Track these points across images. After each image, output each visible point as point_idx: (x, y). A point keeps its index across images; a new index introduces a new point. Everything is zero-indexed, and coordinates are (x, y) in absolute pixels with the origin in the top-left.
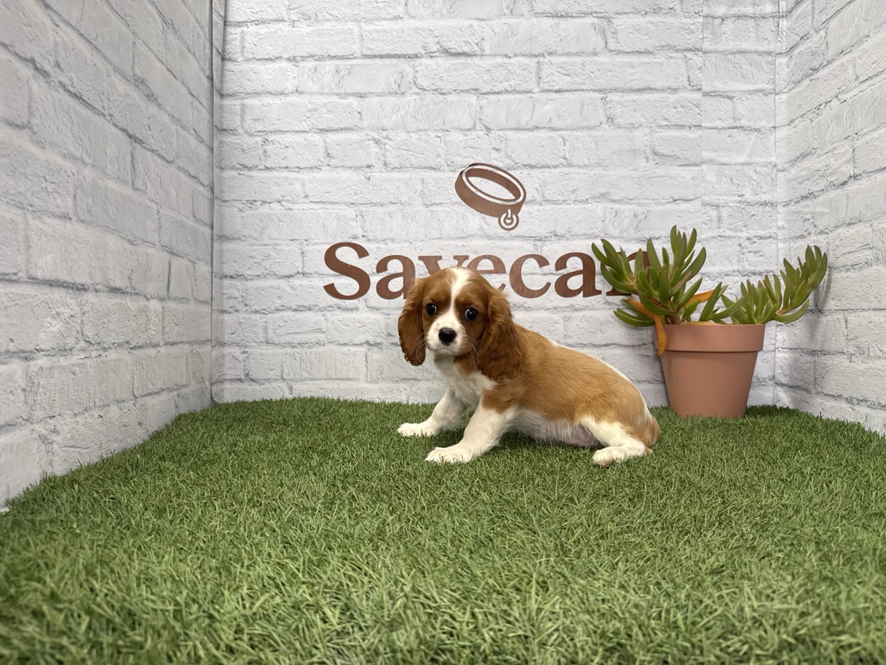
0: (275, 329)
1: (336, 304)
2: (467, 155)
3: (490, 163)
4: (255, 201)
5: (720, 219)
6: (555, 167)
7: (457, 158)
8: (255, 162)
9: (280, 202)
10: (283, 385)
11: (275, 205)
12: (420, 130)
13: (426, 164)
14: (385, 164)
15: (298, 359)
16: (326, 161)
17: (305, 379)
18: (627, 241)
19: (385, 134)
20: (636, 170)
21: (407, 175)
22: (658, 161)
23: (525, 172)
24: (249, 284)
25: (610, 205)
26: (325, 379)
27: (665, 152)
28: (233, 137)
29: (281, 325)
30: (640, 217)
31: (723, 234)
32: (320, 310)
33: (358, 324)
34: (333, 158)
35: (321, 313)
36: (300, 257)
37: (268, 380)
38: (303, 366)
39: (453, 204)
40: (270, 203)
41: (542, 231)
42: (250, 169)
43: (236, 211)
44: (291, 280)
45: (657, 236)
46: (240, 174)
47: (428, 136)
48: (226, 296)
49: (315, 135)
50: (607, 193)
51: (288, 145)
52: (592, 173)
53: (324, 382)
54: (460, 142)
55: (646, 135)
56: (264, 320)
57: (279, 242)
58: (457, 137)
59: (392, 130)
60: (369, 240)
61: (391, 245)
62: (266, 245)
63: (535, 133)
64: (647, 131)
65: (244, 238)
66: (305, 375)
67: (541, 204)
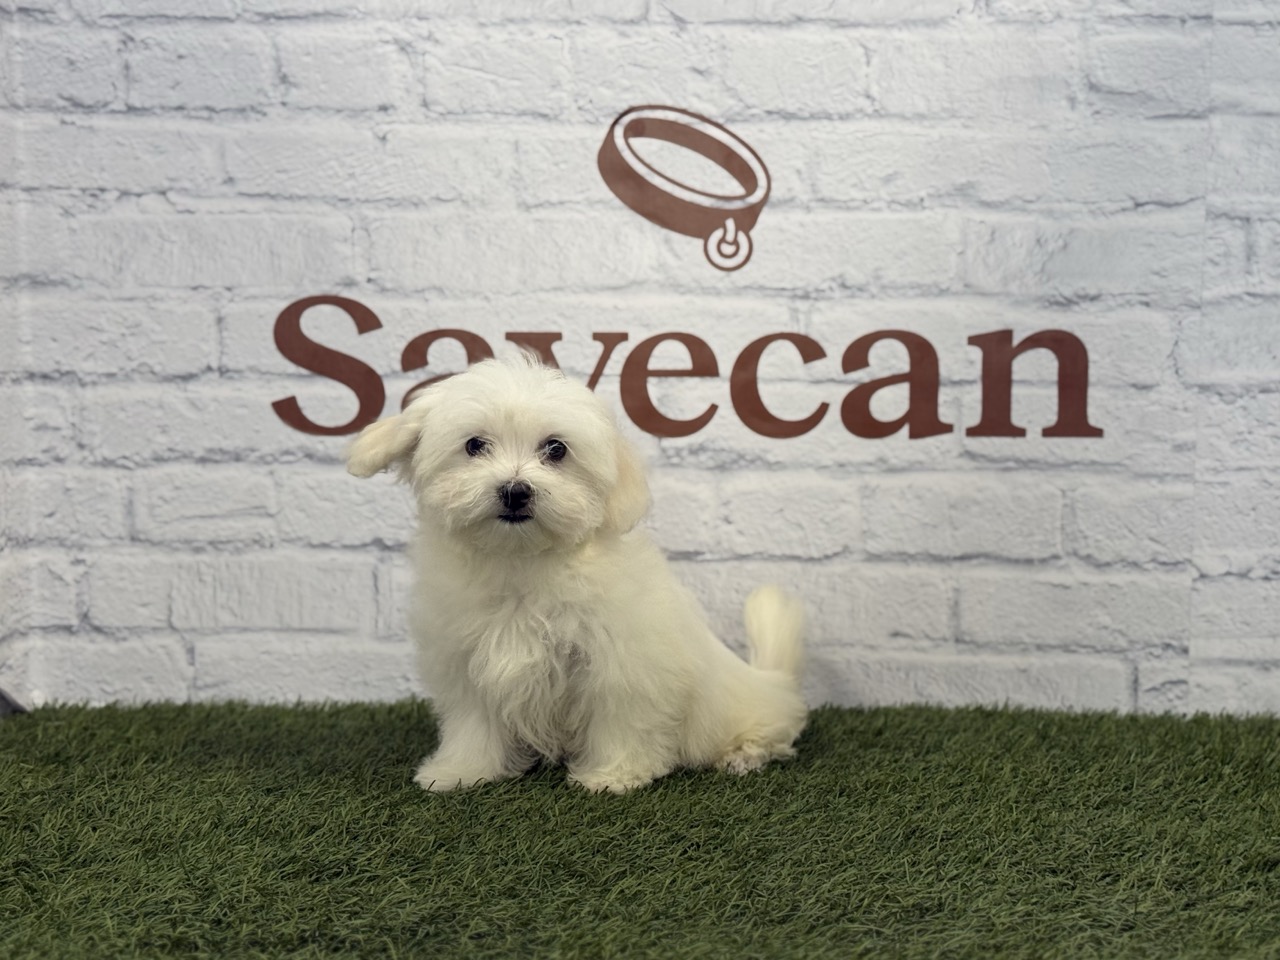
0: (152, 507)
1: (301, 448)
2: (626, 83)
3: (683, 105)
4: (103, 190)
5: (1250, 252)
6: (844, 117)
7: (603, 91)
8: (101, 93)
9: (163, 193)
10: (172, 641)
11: (151, 201)
12: (511, 21)
13: (525, 106)
14: (425, 104)
15: (208, 579)
16: (276, 95)
17: (226, 629)
18: (1018, 303)
19: (424, 28)
20: (1044, 127)
21: (477, 132)
22: (1099, 106)
23: (771, 128)
24: (89, 395)
25: (978, 215)
26: (275, 630)
27: (1116, 83)
28: (46, 29)
29: (168, 494)
30: (1051, 247)
31: (1258, 290)
32: (263, 460)
33: (354, 497)
34: (295, 85)
35: (265, 469)
36: (214, 330)
37: (136, 631)
38: (222, 597)
39: (591, 203)
40: (139, 195)
41: (811, 276)
42: (90, 109)
43: (55, 213)
44: (192, 386)
45: (1093, 292)
46: (63, 122)
47: (531, 34)
48: (32, 424)
49: (253, 29)
50: (970, 185)
51: (182, 51)
52: (935, 134)
53: (271, 636)
54: (611, 51)
55: (1070, 40)
56: (126, 482)
57: (160, 292)
58: (603, 38)
59: (442, 17)
60: (383, 290)
61: (437, 303)
62: (131, 299)
63: (796, 33)
64: (1074, 30)
65: (74, 283)
66: (226, 618)
67: (808, 209)
